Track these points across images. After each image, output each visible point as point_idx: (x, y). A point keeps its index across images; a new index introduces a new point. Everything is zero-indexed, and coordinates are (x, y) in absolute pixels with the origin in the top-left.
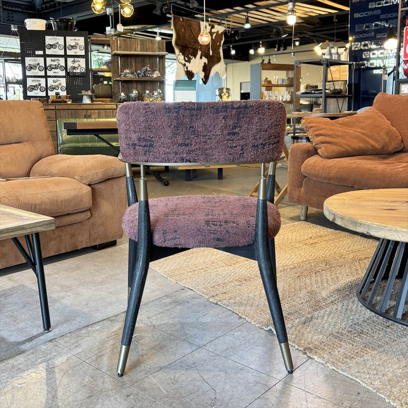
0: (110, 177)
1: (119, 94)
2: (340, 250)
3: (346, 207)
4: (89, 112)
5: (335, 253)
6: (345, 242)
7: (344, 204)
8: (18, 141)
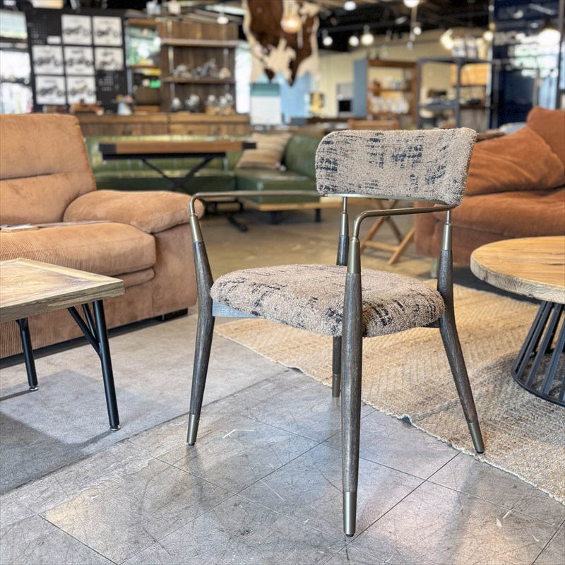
0: (180, 223)
1: (171, 102)
2: (486, 317)
3: (500, 261)
4: (129, 127)
5: (480, 320)
6: (491, 306)
7: (498, 258)
8: (47, 172)
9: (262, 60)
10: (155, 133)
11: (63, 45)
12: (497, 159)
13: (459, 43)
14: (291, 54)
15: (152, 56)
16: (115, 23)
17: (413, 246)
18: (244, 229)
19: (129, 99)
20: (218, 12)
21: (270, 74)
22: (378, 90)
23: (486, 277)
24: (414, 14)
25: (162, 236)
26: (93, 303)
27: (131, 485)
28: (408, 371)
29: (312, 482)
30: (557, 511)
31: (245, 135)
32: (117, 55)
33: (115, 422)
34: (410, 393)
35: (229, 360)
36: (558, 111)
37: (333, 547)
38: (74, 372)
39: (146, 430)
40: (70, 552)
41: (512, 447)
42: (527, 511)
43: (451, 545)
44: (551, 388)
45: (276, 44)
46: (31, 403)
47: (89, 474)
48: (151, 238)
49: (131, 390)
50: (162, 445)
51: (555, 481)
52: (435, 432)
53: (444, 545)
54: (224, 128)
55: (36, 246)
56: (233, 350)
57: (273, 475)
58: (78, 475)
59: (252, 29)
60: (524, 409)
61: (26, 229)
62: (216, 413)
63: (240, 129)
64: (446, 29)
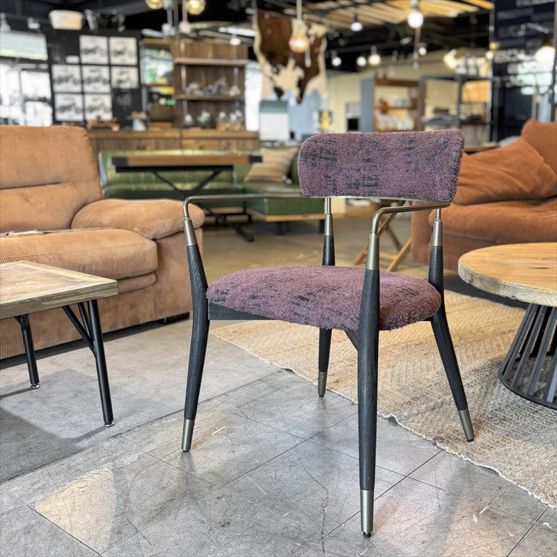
0: (181, 230)
1: (183, 118)
2: (478, 322)
3: (486, 265)
4: (143, 143)
5: (471, 325)
6: (483, 312)
7: (484, 262)
8: (56, 181)
9: (271, 79)
10: (168, 148)
11: (80, 64)
12: (492, 169)
13: (461, 62)
14: (299, 73)
15: (166, 75)
16: (131, 43)
17: (410, 256)
18: (251, 240)
19: (143, 116)
20: (230, 34)
21: (279, 92)
22: (385, 108)
23: (472, 281)
24: (418, 34)
25: (164, 242)
26: (88, 302)
27: (120, 477)
28: (398, 372)
29: (295, 477)
30: (534, 507)
31: (253, 150)
32: (133, 73)
33: (109, 418)
34: (398, 393)
35: (225, 361)
36: (552, 124)
37: (311, 539)
38: (75, 371)
39: (139, 426)
40: (54, 541)
41: (494, 446)
42: (504, 507)
43: (426, 539)
44: (537, 389)
45: (285, 64)
46: (31, 400)
47: (80, 467)
48: (153, 244)
49: (128, 389)
50: (152, 441)
51: (535, 479)
52: (420, 431)
53: (419, 539)
54: (234, 143)
55: (40, 250)
56: (230, 352)
57: (257, 470)
58: (69, 468)
59: (262, 49)
60: (509, 409)
61: (31, 235)
62: (207, 411)
63: (249, 144)
64: (450, 49)
